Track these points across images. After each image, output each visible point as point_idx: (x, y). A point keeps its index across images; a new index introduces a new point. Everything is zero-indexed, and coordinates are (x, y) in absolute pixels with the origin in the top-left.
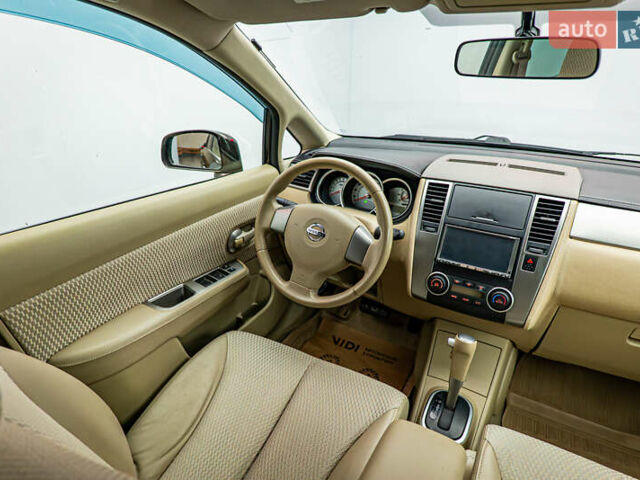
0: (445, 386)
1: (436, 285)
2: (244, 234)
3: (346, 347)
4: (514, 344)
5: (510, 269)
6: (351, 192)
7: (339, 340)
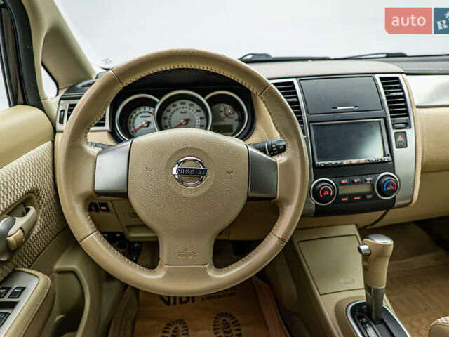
1: (326, 194)
4: (357, 225)
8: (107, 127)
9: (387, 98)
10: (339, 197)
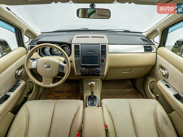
0: (90, 94)
1: (83, 71)
2: (20, 71)
3: (60, 93)
4: (101, 79)
5: (98, 63)
6: (51, 51)
7: (57, 91)
8: (38, 52)
9: (101, 50)
10: (86, 72)
